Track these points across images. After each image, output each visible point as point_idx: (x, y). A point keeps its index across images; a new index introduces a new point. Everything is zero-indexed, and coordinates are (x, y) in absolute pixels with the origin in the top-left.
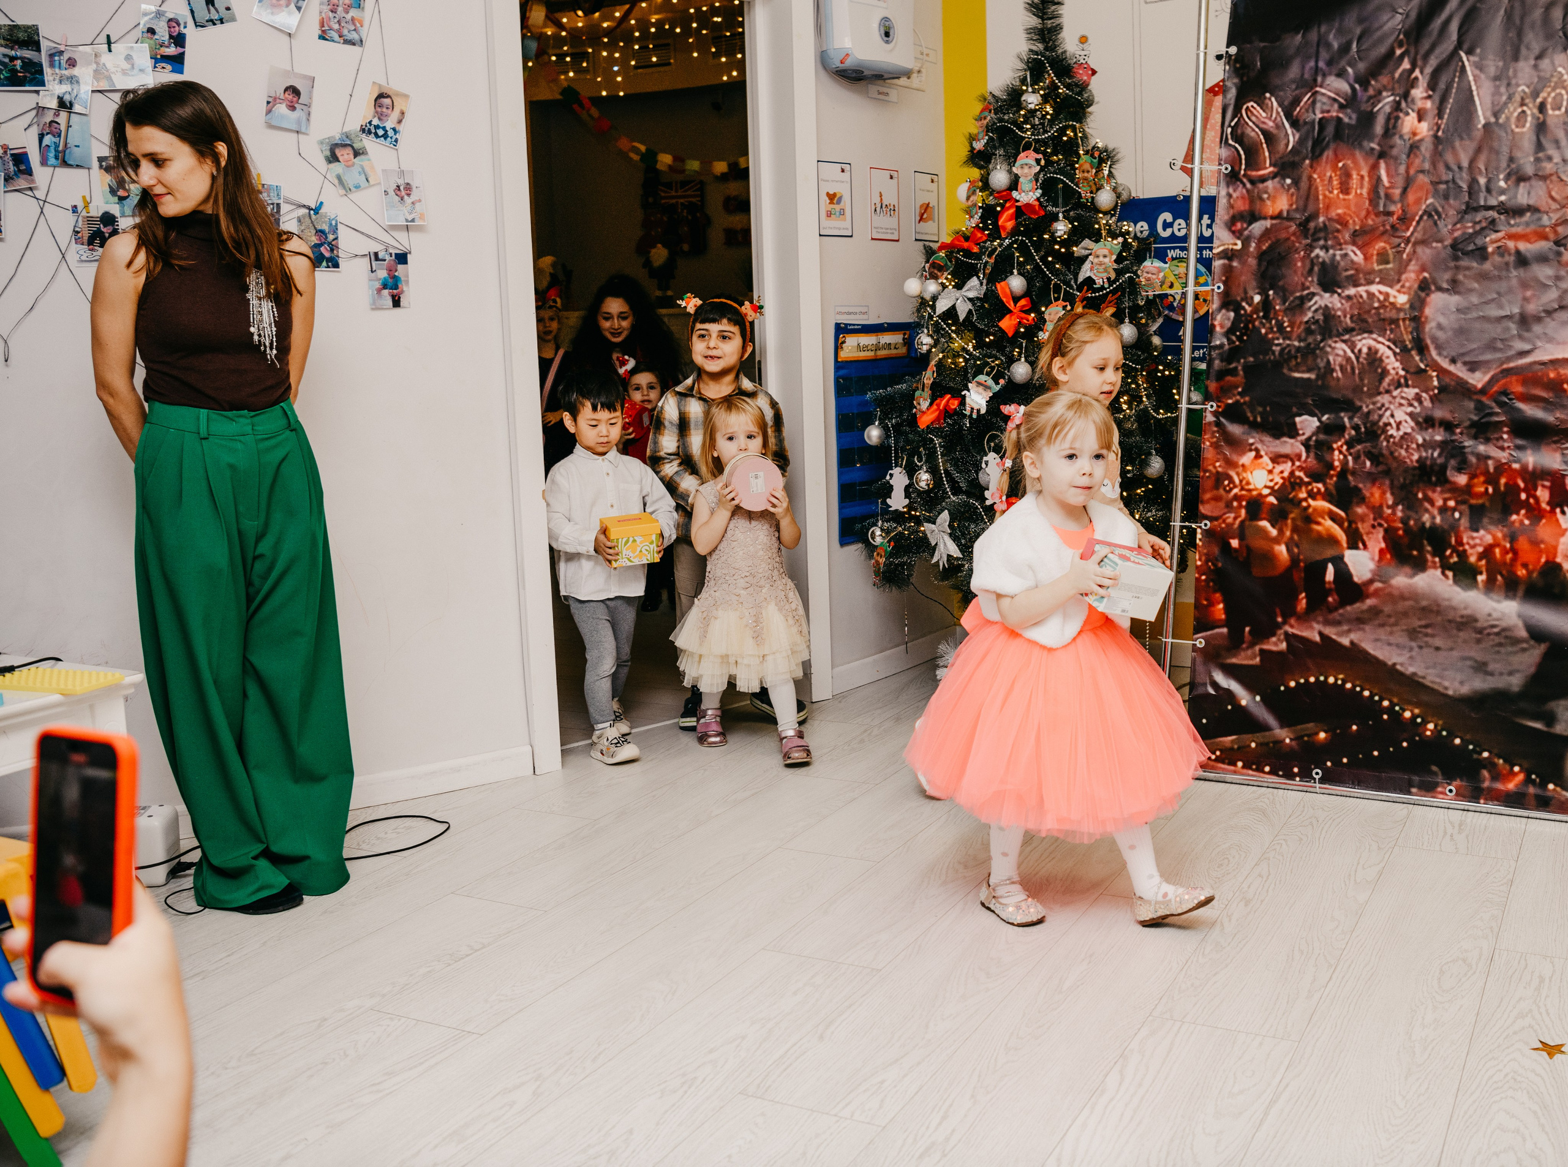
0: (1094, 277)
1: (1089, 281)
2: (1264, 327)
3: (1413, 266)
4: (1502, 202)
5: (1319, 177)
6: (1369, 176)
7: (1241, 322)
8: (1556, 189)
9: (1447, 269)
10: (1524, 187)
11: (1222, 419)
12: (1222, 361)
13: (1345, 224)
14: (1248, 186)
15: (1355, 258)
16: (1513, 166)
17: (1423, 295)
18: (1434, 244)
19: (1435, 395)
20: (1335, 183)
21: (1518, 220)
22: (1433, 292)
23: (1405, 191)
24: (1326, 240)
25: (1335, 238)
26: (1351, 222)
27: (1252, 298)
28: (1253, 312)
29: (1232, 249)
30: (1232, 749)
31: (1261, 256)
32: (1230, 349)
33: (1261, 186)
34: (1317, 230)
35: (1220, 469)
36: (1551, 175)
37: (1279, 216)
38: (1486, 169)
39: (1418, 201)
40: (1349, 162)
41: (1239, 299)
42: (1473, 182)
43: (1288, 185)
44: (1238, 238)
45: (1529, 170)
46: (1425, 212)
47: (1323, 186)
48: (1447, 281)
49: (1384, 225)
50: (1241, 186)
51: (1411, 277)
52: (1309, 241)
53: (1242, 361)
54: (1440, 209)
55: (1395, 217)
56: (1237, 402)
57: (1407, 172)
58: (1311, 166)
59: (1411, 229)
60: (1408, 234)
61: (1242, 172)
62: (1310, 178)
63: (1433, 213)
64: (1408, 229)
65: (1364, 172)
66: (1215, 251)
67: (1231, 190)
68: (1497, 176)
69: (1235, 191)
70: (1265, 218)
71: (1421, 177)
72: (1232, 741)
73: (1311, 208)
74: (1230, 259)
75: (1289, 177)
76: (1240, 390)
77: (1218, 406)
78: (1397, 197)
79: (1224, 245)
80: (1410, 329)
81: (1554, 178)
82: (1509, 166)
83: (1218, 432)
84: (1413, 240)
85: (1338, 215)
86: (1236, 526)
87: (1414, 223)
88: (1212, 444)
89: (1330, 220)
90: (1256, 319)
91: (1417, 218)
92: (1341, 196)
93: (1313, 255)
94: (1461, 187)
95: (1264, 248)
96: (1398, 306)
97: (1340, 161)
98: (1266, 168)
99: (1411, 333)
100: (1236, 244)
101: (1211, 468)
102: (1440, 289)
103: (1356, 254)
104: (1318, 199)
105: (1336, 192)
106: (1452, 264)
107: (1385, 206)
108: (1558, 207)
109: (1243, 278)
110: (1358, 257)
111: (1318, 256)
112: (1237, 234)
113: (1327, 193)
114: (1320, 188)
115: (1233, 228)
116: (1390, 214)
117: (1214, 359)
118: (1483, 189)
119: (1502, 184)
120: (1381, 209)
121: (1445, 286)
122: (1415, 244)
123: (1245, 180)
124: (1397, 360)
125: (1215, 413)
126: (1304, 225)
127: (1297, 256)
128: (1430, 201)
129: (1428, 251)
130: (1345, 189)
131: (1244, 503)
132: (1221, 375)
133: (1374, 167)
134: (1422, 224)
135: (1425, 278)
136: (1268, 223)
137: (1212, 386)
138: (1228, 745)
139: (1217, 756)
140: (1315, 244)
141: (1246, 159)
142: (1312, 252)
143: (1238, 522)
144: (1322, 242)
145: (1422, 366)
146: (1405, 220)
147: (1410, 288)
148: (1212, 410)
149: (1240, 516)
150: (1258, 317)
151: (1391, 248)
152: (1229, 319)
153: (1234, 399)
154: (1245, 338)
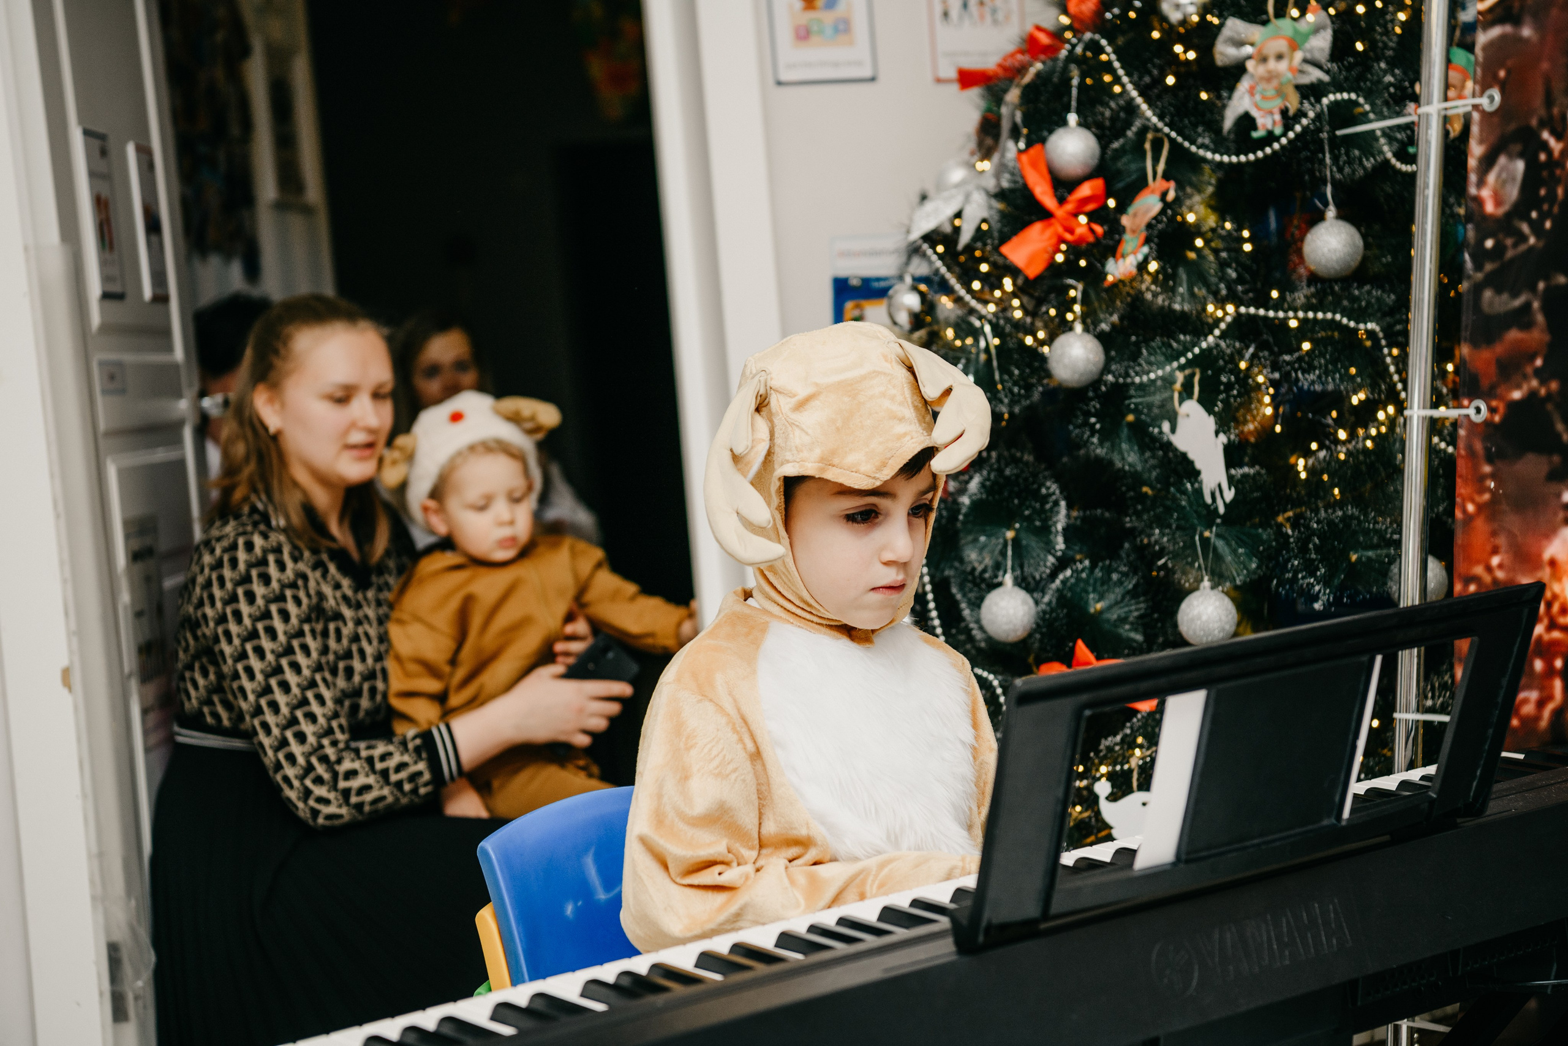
0: (1255, 113)
1: (1246, 122)
7: (1542, 183)
11: (1503, 444)
12: (1499, 290)
32: (1517, 260)
35: (1500, 575)
41: (1534, 122)
53: (1541, 285)
56: (1532, 395)
74: (1517, 22)
76: (1539, 362)
77: (1492, 410)
83: (1493, 476)
86: (1544, 723)
88: (1480, 507)
101: (1479, 570)
109: (1545, 66)
117: (1478, 287)
125: (1485, 429)
131: (1559, 663)
132: (1496, 326)
137: (1478, 357)
143: (1547, 713)
148: (1480, 419)
149: (1550, 697)
152: (1512, 180)
153: (1525, 387)
154: (1548, 225)
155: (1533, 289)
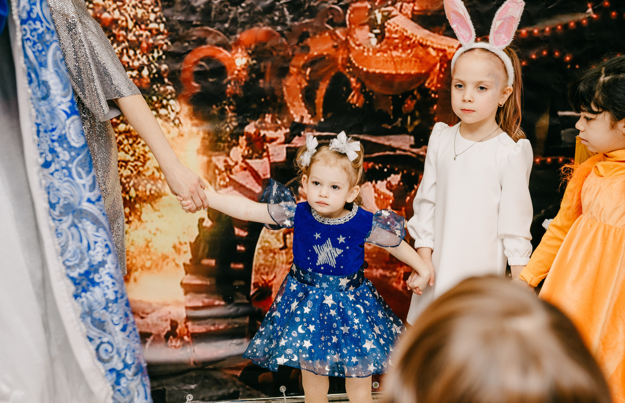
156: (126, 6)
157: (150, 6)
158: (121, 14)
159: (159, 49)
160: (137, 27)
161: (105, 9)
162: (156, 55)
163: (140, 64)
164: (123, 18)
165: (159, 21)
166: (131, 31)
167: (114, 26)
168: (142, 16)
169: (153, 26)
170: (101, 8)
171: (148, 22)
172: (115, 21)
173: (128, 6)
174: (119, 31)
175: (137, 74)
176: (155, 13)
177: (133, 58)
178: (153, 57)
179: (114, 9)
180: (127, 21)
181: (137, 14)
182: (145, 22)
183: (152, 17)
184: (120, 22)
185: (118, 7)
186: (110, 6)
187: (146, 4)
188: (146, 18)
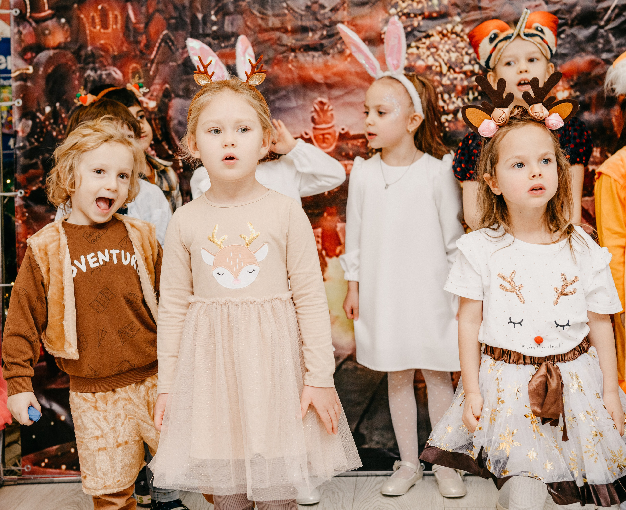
2: (54, 130)
3: (157, 80)
4: (214, 32)
5: (85, 16)
6: (122, 16)
7: (38, 128)
8: (250, 20)
9: (181, 81)
10: (229, 20)
11: (30, 203)
12: (26, 157)
13: (106, 51)
14: (34, 24)
15: (116, 76)
16: (220, 5)
17: (166, 101)
18: (171, 64)
19: (181, 173)
20: (97, 21)
21: (227, 44)
22: (174, 98)
23: (147, 25)
24: (94, 63)
25: (101, 62)
26: (111, 49)
27: (44, 110)
28: (45, 120)
29: (26, 74)
30: (57, 456)
31: (49, 78)
32: (31, 149)
33: (44, 24)
34: (87, 56)
36: (245, 10)
37: (58, 47)
38: (202, 7)
39: (158, 32)
40: (106, 5)
41: (34, 110)
42: (194, 18)
43: (64, 25)
44: (30, 64)
45: (231, 8)
46: (162, 40)
47: (89, 23)
48: (183, 90)
49: (134, 51)
50: (28, 25)
51: (156, 87)
52: (81, 65)
53: (41, 157)
54: (173, 38)
55: (142, 45)
56: (39, 189)
57: (147, 10)
58: (79, 8)
59: (154, 53)
60: (152, 57)
61: (28, 15)
62: (79, 18)
63: (168, 41)
64: (151, 53)
65: (117, 13)
66: (13, 75)
67: (21, 28)
68: (210, 12)
69: (24, 28)
70: (48, 49)
71: (157, 15)
72: (57, 450)
73: (81, 40)
74: (25, 81)
75: (63, 17)
76: (41, 179)
77: (26, 193)
78: (142, 31)
79: (19, 70)
80: (159, 126)
81: (248, 12)
82: (216, 5)
83: (27, 212)
84: (156, 61)
85: (101, 44)
87: (156, 49)
88: (23, 222)
89: (96, 48)
90: (48, 126)
91: (157, 45)
92: (102, 30)
93: (86, 75)
94: (185, 22)
95: (50, 71)
96: (150, 110)
97: (99, 4)
98: (45, 11)
99: (161, 129)
100: (28, 69)
101: (24, 240)
102: (178, 96)
103: (116, 73)
104: (85, 33)
105: (98, 27)
106: (185, 77)
107: (134, 36)
108: (252, 33)
109: (36, 94)
110: (117, 74)
111: (89, 76)
112: (29, 62)
113: (92, 28)
114: (87, 25)
115: (26, 57)
116: (138, 42)
117: (20, 157)
118: (201, 21)
119: (213, 18)
120: (132, 39)
121: (181, 93)
122: (157, 64)
123: (31, 20)
124: (152, 149)
125: (23, 198)
126: (77, 54)
127: (74, 76)
128: (165, 32)
129: (167, 69)
130: (105, 25)
132: (25, 169)
133: (124, 10)
134: (161, 49)
135: (167, 89)
136: (51, 53)
137: (19, 177)
138: (53, 453)
139: (46, 464)
140: (86, 67)
141: (30, 4)
142: (84, 73)
144: (91, 66)
145: (170, 152)
146: (149, 46)
147: (157, 96)
148: (22, 195)
150: (50, 123)
151: (142, 67)
152: (28, 126)
153: (37, 186)
154: (41, 140)
155: (38, 158)
156: (439, 52)
157: (463, 49)
158: (436, 60)
159: (474, 90)
160: (452, 71)
161: (419, 57)
162: (471, 96)
163: (455, 108)
164: (437, 64)
165: (473, 62)
166: (445, 75)
167: (428, 72)
168: (456, 60)
169: (468, 68)
170: (415, 56)
171: (463, 65)
172: (429, 68)
173: (442, 51)
174: (433, 77)
175: (453, 118)
176: (469, 55)
177: (448, 101)
178: (468, 99)
179: (428, 56)
180: (441, 66)
181: (450, 58)
182: (459, 65)
183: (466, 59)
184: (434, 68)
185: (432, 54)
186: (424, 53)
187: (460, 48)
188: (460, 61)
